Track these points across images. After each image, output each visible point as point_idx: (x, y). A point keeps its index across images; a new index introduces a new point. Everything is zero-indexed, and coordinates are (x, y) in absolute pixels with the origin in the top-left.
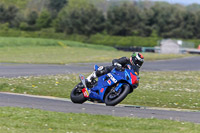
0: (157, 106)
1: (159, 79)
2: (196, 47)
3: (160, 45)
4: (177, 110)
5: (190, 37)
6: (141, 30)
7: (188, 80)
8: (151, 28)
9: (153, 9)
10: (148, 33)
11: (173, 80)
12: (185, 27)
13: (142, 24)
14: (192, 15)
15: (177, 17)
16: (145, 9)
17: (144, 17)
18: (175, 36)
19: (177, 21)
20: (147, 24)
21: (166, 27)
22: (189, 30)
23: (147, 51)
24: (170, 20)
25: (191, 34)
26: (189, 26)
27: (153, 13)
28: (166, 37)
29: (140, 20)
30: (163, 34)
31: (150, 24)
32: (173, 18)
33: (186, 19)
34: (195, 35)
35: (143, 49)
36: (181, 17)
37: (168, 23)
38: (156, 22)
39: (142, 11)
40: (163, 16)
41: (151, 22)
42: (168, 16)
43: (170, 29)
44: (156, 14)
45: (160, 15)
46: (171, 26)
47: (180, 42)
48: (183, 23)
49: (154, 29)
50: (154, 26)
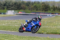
0: (7, 30)
1: (7, 22)
2: (18, 12)
3: (7, 12)
4: (13, 31)
5: (16, 10)
6: (2, 8)
7: (16, 22)
8: (4, 7)
9: (5, 1)
10: (4, 9)
11: (11, 22)
12: (15, 6)
13: (2, 6)
14: (17, 3)
15: (12, 3)
16: (3, 1)
17: (2, 4)
18: (12, 9)
19: (12, 5)
20: (3, 6)
21: (9, 7)
22: (16, 7)
23: (3, 14)
24: (10, 4)
25: (17, 8)
26: (16, 6)
27: (5, 2)
28: (9, 10)
29: (1, 5)
30: (8, 9)
31: (4, 6)
32: (11, 4)
33: (15, 4)
34: (18, 9)
35: (2, 13)
36: (14, 3)
37: (10, 5)
38: (6, 5)
39: (2, 2)
40: (8, 3)
41: (5, 5)
42: (10, 3)
43: (10, 7)
44: (6, 3)
45: (7, 3)
46: (10, 6)
47: (13, 11)
48: (14, 5)
49: (5, 7)
50: (5, 6)
